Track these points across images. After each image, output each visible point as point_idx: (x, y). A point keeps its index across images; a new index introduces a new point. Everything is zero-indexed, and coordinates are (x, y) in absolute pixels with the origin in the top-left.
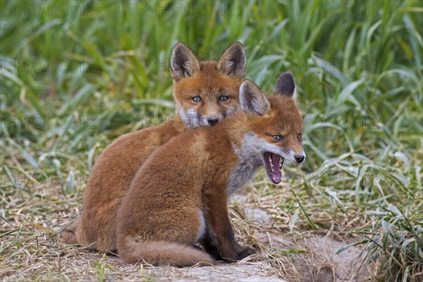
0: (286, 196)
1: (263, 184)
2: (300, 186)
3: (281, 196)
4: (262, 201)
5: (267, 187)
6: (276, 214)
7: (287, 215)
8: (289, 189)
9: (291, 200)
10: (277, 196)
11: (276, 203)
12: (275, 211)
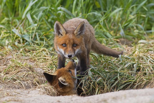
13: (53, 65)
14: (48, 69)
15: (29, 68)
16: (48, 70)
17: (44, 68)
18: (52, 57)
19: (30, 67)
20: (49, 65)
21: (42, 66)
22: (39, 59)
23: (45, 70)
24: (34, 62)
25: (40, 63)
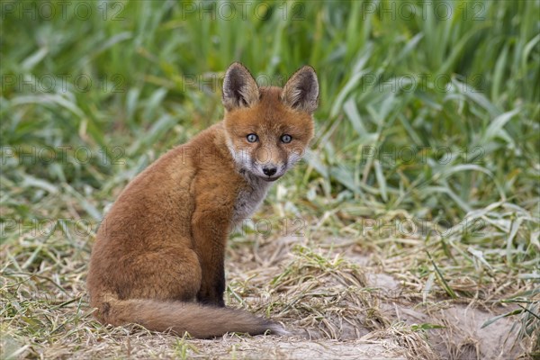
0: (418, 257)
1: (389, 243)
2: (436, 244)
3: (412, 257)
4: (387, 264)
5: (394, 246)
6: (405, 280)
7: (419, 281)
8: (422, 248)
9: (425, 262)
10: (406, 258)
11: (405, 266)
12: (404, 276)
13: (429, 263)
14: (412, 277)
15: (351, 273)
16: (413, 281)
17: (400, 275)
18: (427, 240)
19: (355, 271)
20: (416, 265)
21: (392, 267)
22: (382, 246)
23: (401, 279)
24: (365, 255)
25: (388, 258)
